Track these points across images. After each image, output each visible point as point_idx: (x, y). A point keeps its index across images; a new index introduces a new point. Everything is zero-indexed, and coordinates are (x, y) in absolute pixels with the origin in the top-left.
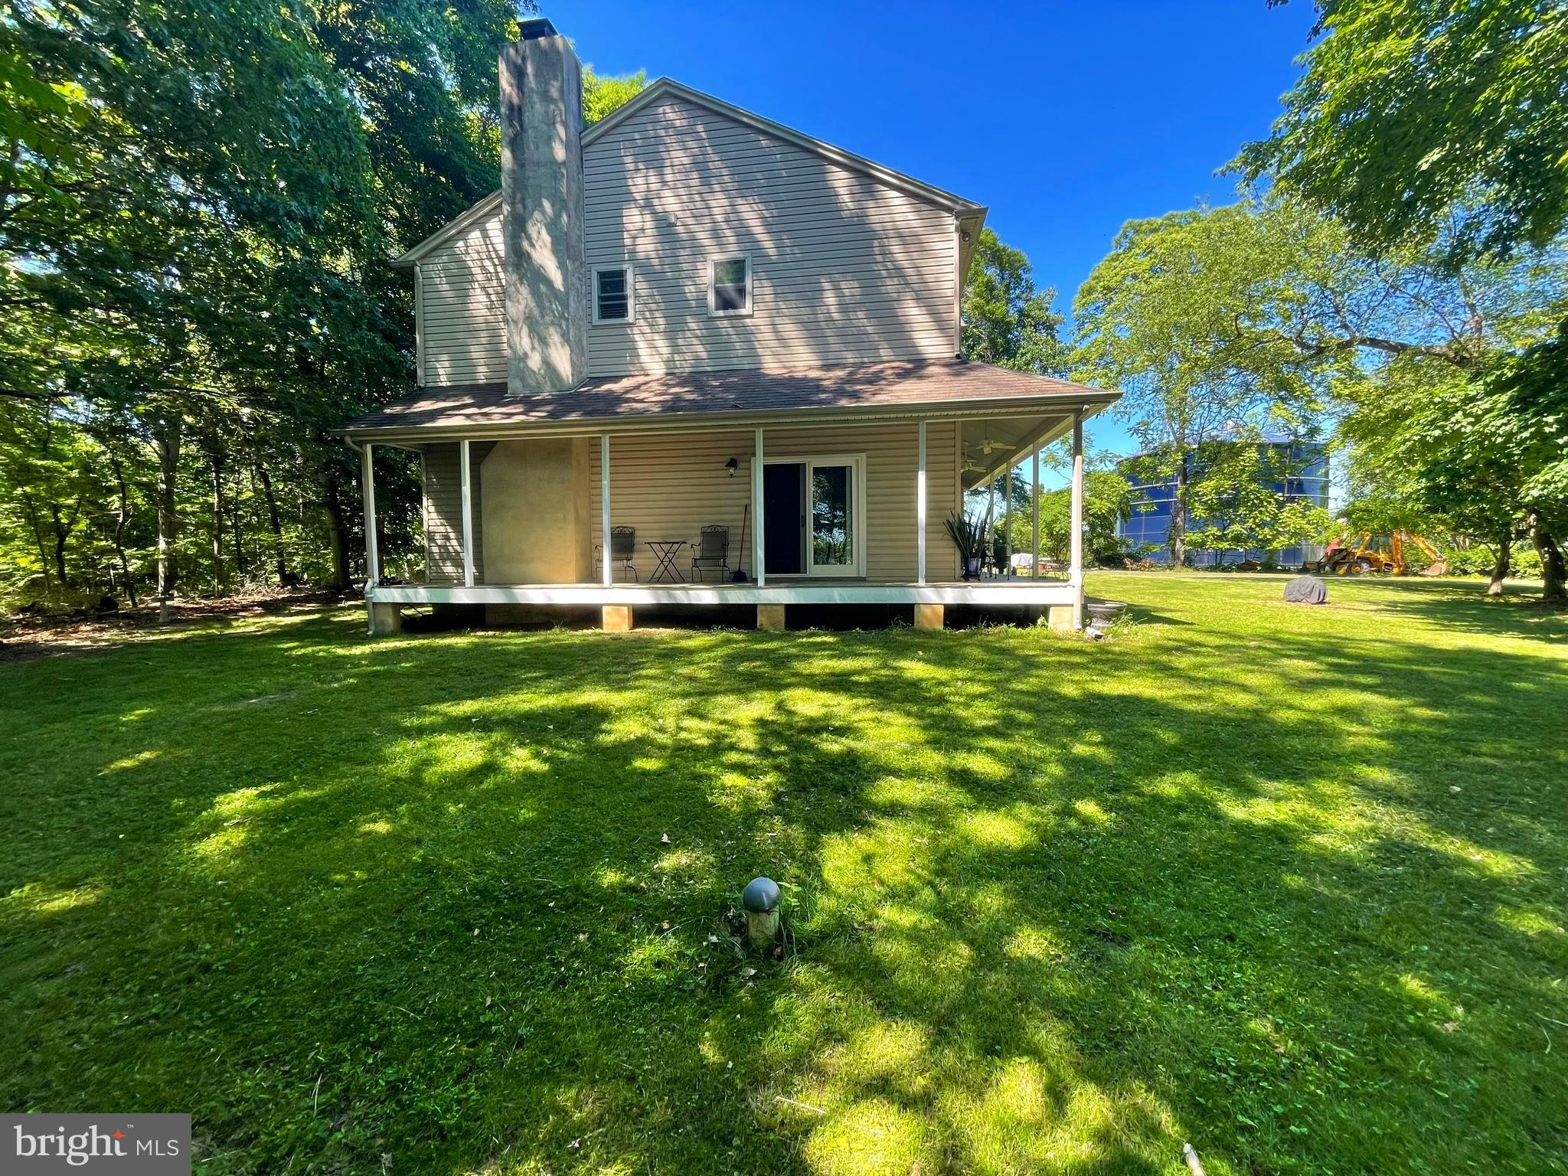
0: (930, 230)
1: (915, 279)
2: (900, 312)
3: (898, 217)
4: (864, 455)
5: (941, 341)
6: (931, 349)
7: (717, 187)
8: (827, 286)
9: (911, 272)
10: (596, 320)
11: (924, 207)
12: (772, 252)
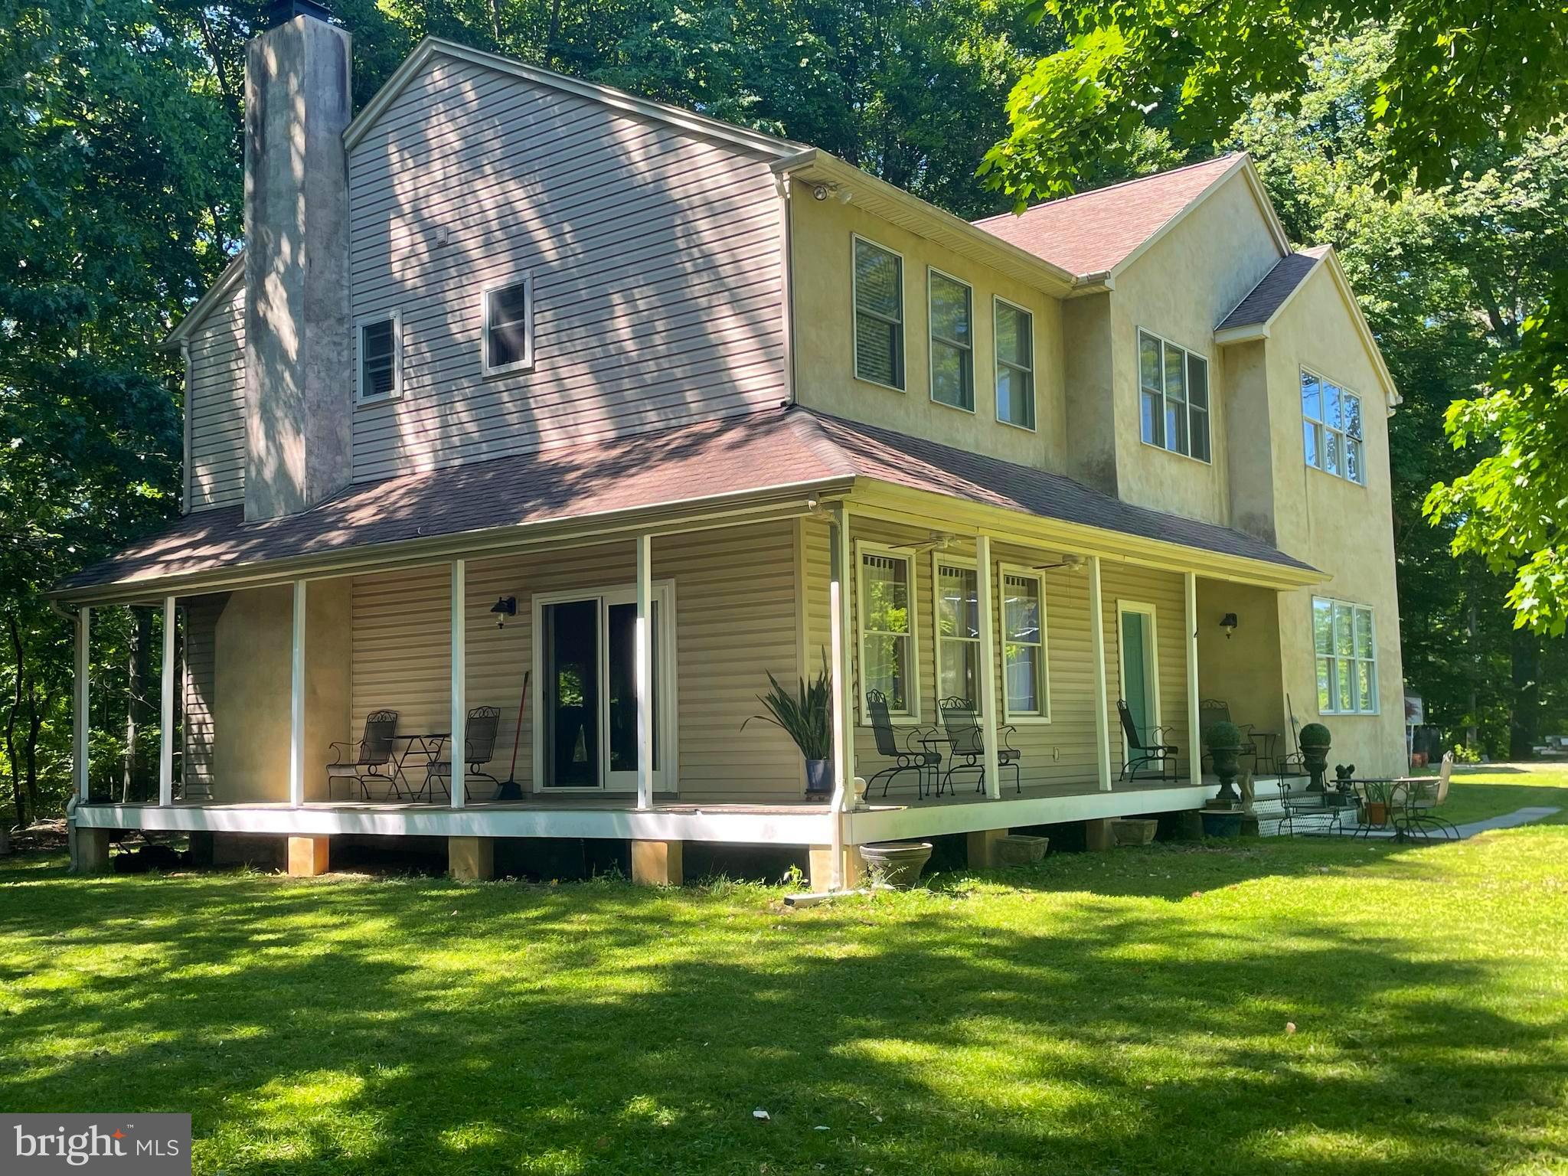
0: (747, 185)
1: (728, 270)
2: (710, 327)
3: (709, 184)
4: (673, 581)
5: (769, 380)
6: (758, 396)
7: (488, 169)
8: (617, 299)
9: (723, 259)
10: (361, 400)
11: (741, 161)
12: (551, 255)
